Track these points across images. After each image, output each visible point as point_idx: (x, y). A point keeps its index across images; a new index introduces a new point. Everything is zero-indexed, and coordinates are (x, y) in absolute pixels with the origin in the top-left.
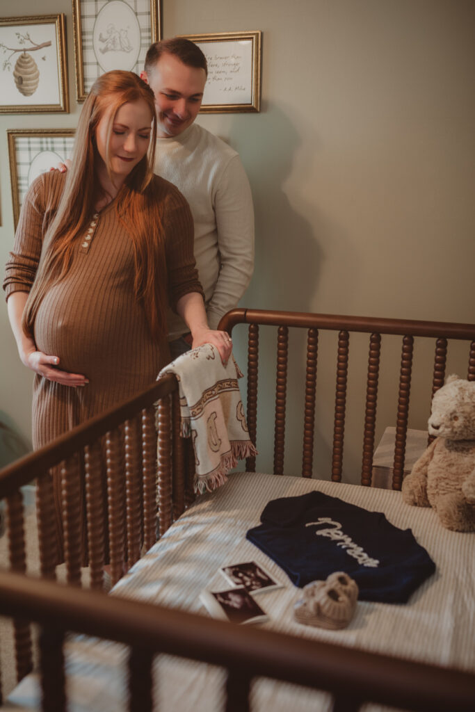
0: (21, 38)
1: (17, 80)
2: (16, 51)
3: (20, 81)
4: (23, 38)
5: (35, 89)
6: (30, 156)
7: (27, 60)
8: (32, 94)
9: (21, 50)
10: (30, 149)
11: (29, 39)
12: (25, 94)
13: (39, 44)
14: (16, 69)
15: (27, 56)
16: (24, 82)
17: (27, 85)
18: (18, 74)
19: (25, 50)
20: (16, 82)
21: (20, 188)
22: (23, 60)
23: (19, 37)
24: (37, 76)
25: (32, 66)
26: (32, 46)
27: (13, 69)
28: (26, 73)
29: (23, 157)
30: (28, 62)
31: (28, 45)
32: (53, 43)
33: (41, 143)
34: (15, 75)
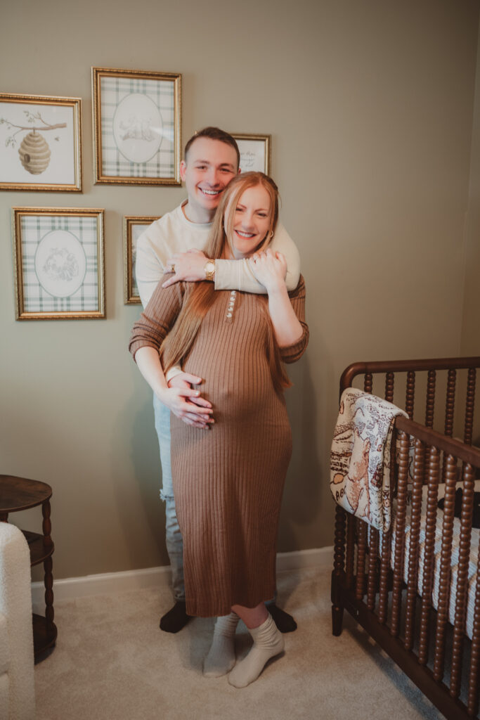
0: (30, 116)
1: (23, 158)
2: (23, 128)
3: (27, 160)
4: (32, 117)
5: (45, 168)
6: (39, 236)
7: (36, 139)
8: (40, 172)
9: (30, 129)
10: (39, 228)
11: (40, 118)
12: (32, 172)
13: (53, 124)
14: (23, 147)
15: (36, 134)
16: (31, 160)
17: (35, 164)
18: (25, 152)
19: (34, 129)
20: (21, 160)
21: (24, 267)
22: (30, 138)
23: (27, 116)
24: (48, 156)
25: (42, 145)
26: (43, 126)
27: (18, 146)
28: (34, 152)
29: (29, 235)
30: (38, 141)
31: (38, 124)
32: (70, 126)
33: (53, 221)
34: (21, 153)
